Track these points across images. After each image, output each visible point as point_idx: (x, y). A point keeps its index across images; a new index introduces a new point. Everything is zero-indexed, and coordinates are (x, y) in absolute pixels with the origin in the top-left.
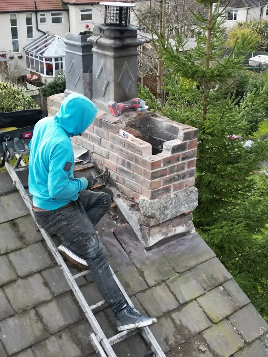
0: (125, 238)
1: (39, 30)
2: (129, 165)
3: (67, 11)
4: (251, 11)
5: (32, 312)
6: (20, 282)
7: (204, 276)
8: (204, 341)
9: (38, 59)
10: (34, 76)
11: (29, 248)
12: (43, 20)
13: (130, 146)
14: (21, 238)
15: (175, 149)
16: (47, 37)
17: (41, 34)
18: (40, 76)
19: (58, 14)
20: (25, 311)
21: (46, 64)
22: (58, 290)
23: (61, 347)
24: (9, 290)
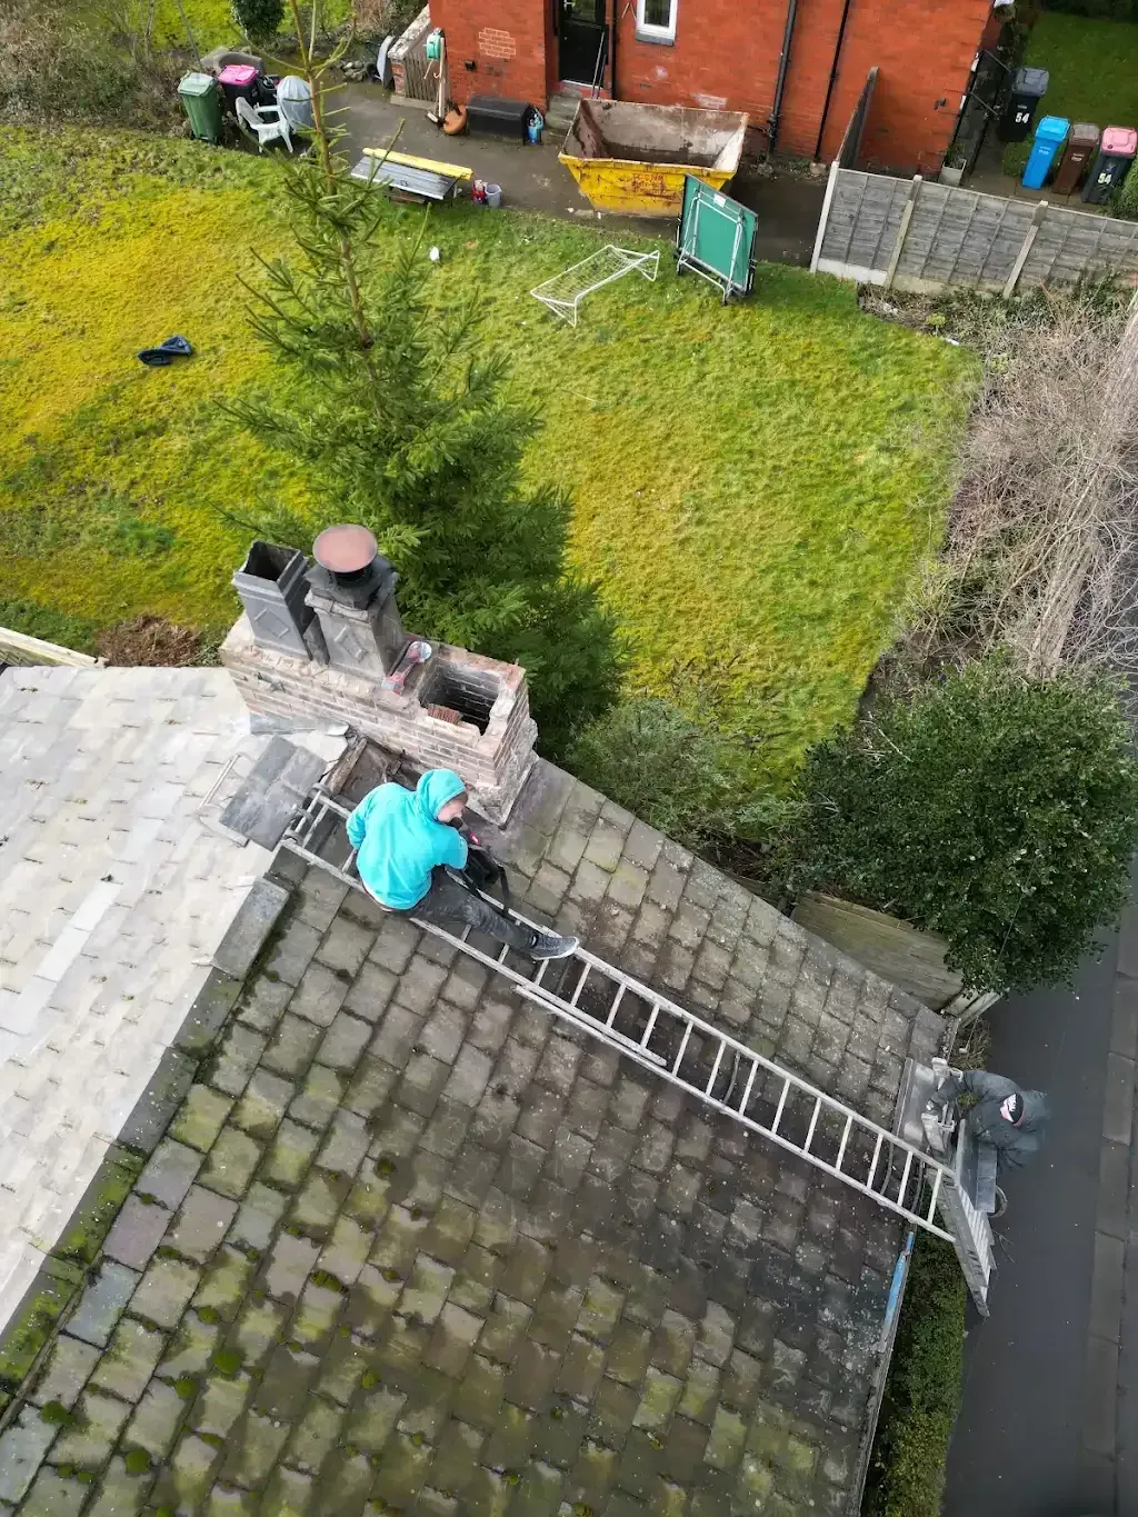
5: (441, 1004)
6: (404, 980)
7: (577, 819)
8: (612, 901)
11: (383, 932)
13: (445, 737)
14: (364, 926)
15: (511, 716)
20: (432, 1009)
22: (446, 958)
23: (491, 1018)
24: (401, 999)
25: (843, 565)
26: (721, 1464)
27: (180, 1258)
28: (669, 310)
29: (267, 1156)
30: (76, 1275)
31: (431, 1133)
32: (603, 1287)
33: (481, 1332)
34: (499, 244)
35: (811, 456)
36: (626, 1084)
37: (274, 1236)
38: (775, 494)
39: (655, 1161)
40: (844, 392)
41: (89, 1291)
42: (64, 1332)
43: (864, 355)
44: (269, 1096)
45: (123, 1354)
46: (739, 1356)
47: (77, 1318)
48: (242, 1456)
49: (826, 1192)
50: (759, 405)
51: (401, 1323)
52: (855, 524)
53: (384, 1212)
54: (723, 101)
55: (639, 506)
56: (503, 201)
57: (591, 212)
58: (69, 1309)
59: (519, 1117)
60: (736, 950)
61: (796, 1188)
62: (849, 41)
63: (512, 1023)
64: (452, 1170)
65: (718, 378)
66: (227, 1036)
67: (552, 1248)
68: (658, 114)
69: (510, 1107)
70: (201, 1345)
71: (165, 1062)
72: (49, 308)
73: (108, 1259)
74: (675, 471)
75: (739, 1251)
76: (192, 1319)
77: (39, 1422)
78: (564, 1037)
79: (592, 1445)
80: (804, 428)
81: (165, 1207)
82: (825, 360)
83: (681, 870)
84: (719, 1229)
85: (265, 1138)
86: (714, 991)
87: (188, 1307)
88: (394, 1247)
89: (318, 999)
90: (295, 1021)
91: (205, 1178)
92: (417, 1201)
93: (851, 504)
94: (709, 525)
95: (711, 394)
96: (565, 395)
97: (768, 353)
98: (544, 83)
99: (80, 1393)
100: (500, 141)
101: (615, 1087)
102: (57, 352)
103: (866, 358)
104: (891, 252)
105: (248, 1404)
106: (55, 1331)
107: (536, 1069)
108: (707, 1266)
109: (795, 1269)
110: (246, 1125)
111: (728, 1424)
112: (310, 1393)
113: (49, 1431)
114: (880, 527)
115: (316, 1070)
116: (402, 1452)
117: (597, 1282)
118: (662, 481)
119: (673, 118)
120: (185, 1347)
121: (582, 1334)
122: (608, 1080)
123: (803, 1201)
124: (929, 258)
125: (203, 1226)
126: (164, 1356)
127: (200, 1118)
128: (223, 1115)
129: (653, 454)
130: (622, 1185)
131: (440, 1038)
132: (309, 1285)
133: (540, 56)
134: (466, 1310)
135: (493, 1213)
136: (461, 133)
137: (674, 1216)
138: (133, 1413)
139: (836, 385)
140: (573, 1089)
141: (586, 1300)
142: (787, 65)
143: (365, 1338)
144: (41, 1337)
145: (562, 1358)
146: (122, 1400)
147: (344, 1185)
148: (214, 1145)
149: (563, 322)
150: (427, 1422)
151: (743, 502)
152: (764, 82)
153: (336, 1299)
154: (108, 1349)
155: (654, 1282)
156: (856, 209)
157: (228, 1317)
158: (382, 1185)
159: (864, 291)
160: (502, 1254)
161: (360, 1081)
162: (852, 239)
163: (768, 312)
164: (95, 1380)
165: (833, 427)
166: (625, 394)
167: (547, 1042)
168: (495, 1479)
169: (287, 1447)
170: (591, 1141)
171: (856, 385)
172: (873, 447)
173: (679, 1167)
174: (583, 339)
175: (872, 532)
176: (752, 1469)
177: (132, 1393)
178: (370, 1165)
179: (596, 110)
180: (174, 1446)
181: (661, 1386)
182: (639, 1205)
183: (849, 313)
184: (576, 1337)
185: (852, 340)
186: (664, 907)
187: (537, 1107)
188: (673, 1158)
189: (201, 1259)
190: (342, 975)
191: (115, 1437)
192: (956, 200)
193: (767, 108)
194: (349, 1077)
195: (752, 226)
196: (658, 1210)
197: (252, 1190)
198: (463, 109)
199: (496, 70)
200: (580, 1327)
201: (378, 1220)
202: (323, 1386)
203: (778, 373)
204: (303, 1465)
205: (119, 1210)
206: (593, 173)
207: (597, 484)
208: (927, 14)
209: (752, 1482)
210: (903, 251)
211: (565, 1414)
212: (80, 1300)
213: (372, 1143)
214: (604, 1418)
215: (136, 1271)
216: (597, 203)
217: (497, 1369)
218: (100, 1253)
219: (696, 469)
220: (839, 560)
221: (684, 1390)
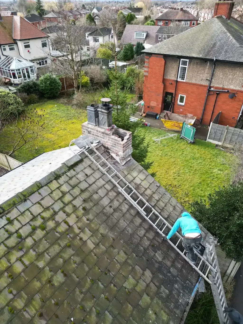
0: (117, 164)
1: (4, 55)
2: (115, 145)
3: (17, 43)
4: (105, 37)
5: (103, 187)
6: (98, 181)
7: (137, 170)
8: (141, 185)
9: (7, 71)
10: (7, 80)
11: (96, 172)
12: (5, 49)
13: (115, 140)
14: (93, 169)
15: (128, 139)
16: (8, 58)
17: (5, 57)
18: (10, 80)
19: (12, 46)
20: (101, 187)
21: (12, 73)
22: (107, 180)
23: (112, 194)
24: (96, 183)
25: (209, 188)
26: (143, 306)
27: (41, 205)
28: (178, 144)
29: (63, 197)
30: (23, 198)
31: (95, 207)
32: (123, 253)
33: (94, 248)
34: (148, 131)
35: (204, 169)
36: (137, 217)
37: (59, 210)
38: (195, 174)
39: (141, 234)
40: (212, 160)
41: (23, 203)
42: (16, 207)
43: (216, 155)
44: (67, 187)
45: (25, 216)
46: (152, 284)
47: (19, 206)
48: (39, 246)
49: (180, 259)
50: (194, 159)
51: (78, 238)
52: (212, 181)
53: (81, 216)
54: (192, 115)
55: (167, 172)
56: (150, 126)
57: (165, 129)
58: (19, 204)
59: (113, 213)
60: (166, 204)
61: (173, 255)
62: (216, 107)
63: (116, 196)
64: (97, 215)
65: (186, 154)
66: (63, 175)
67: (114, 240)
68: (180, 116)
69: (112, 210)
70: (39, 222)
71: (51, 173)
72: (70, 130)
73: (29, 199)
74: (175, 167)
75: (156, 261)
76: (39, 217)
77: (5, 220)
78: (126, 203)
79: (112, 285)
80: (202, 164)
81: (42, 196)
82: (208, 155)
83: (157, 186)
84: (152, 254)
85: (64, 194)
86: (160, 209)
87: (39, 214)
88: (81, 223)
89: (81, 176)
90: (76, 178)
91: (51, 195)
92: (88, 218)
93: (212, 178)
94: (180, 177)
95: (184, 157)
96: (155, 153)
97: (197, 152)
98: (160, 110)
99: (14, 219)
100: (151, 118)
101: (135, 217)
102: (69, 136)
103: (216, 156)
104: (222, 139)
105: (43, 237)
106: (15, 206)
107: (119, 206)
108: (148, 261)
109: (170, 272)
110: (61, 190)
111: (146, 299)
112: (56, 241)
113: (7, 222)
114: (217, 183)
115: (77, 187)
116: (70, 263)
117: (122, 251)
118: (172, 168)
119: (182, 116)
120: (36, 221)
121: (116, 260)
122: (134, 215)
123: (174, 258)
124: (230, 140)
125: (47, 202)
126: (31, 220)
127: (53, 185)
128: (58, 186)
129: (171, 164)
130: (132, 235)
131: (102, 192)
132: (63, 222)
133: (160, 106)
134: (92, 242)
135: (103, 227)
136: (145, 117)
137: (143, 247)
138: (22, 227)
139: (210, 159)
140: (126, 213)
141: (118, 253)
142: (204, 110)
143: (70, 237)
144: (12, 206)
145: (110, 262)
146: (21, 224)
147: (75, 208)
148: (54, 190)
149: (157, 143)
150: (78, 259)
151: (188, 174)
152: (200, 113)
153: (67, 227)
154: (22, 214)
155: (135, 258)
156: (216, 130)
157: (46, 219)
158: (82, 212)
159: (217, 145)
160: (103, 236)
161: (84, 193)
162: (215, 136)
163: (197, 146)
164: (18, 218)
165: (209, 165)
166: (167, 154)
167: (122, 202)
168: (89, 280)
169: (47, 249)
170: (127, 224)
171: (214, 159)
172: (217, 169)
173: (145, 238)
174: (160, 146)
175: (216, 183)
176: (151, 312)
177: (23, 224)
178: (81, 207)
179: (169, 114)
180: (27, 237)
181: (131, 280)
182: (135, 241)
183: (213, 148)
184: (114, 260)
185: (214, 152)
186: (152, 190)
187: (117, 213)
188: (144, 235)
189: (45, 207)
190: (86, 175)
191: (17, 229)
192: (235, 130)
193: (200, 116)
194: (82, 191)
195: (195, 130)
196: (139, 244)
197: (58, 201)
198: (146, 113)
199: (152, 108)
200: (116, 258)
201: (80, 217)
202: (59, 241)
203: (198, 155)
204: (50, 254)
205: (34, 193)
206: (167, 122)
207: (159, 167)
208: (230, 103)
209: (150, 316)
210: (225, 139)
211: (108, 274)
212: (21, 203)
213: (83, 204)
214: (116, 280)
215: (33, 203)
216: (167, 127)
217: (96, 257)
218: (28, 198)
219: (179, 167)
220: (207, 187)
221: (137, 285)
